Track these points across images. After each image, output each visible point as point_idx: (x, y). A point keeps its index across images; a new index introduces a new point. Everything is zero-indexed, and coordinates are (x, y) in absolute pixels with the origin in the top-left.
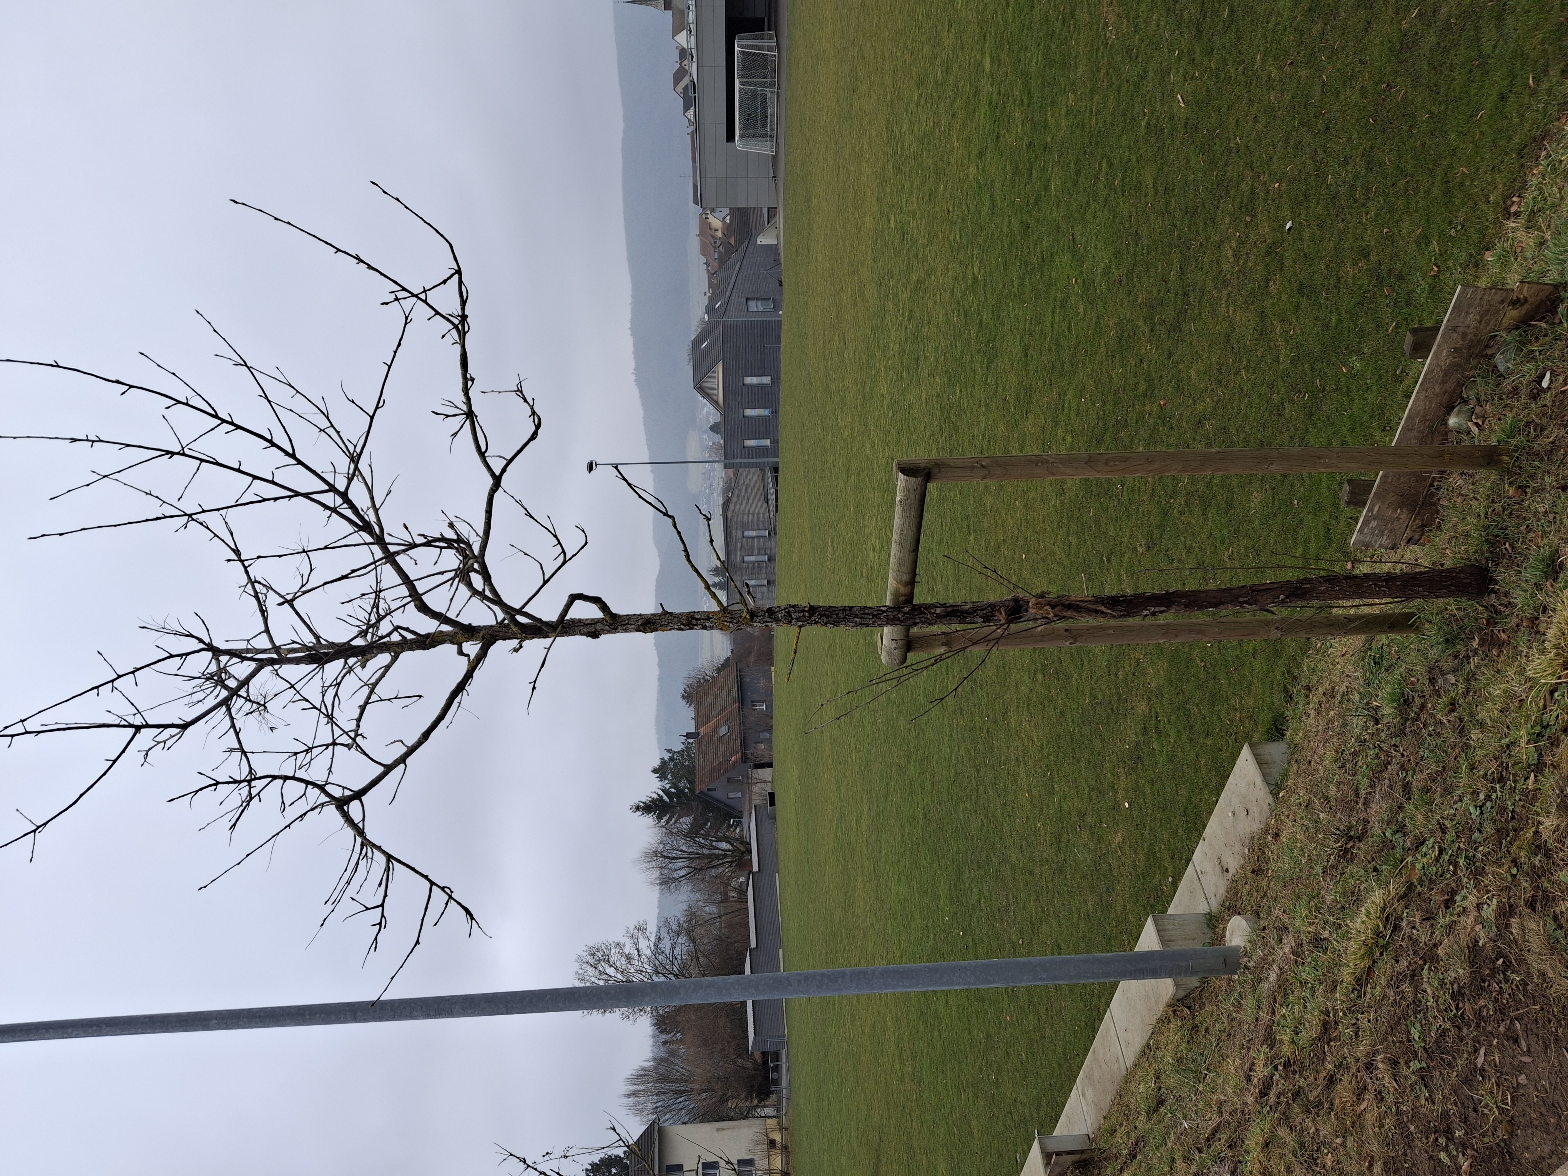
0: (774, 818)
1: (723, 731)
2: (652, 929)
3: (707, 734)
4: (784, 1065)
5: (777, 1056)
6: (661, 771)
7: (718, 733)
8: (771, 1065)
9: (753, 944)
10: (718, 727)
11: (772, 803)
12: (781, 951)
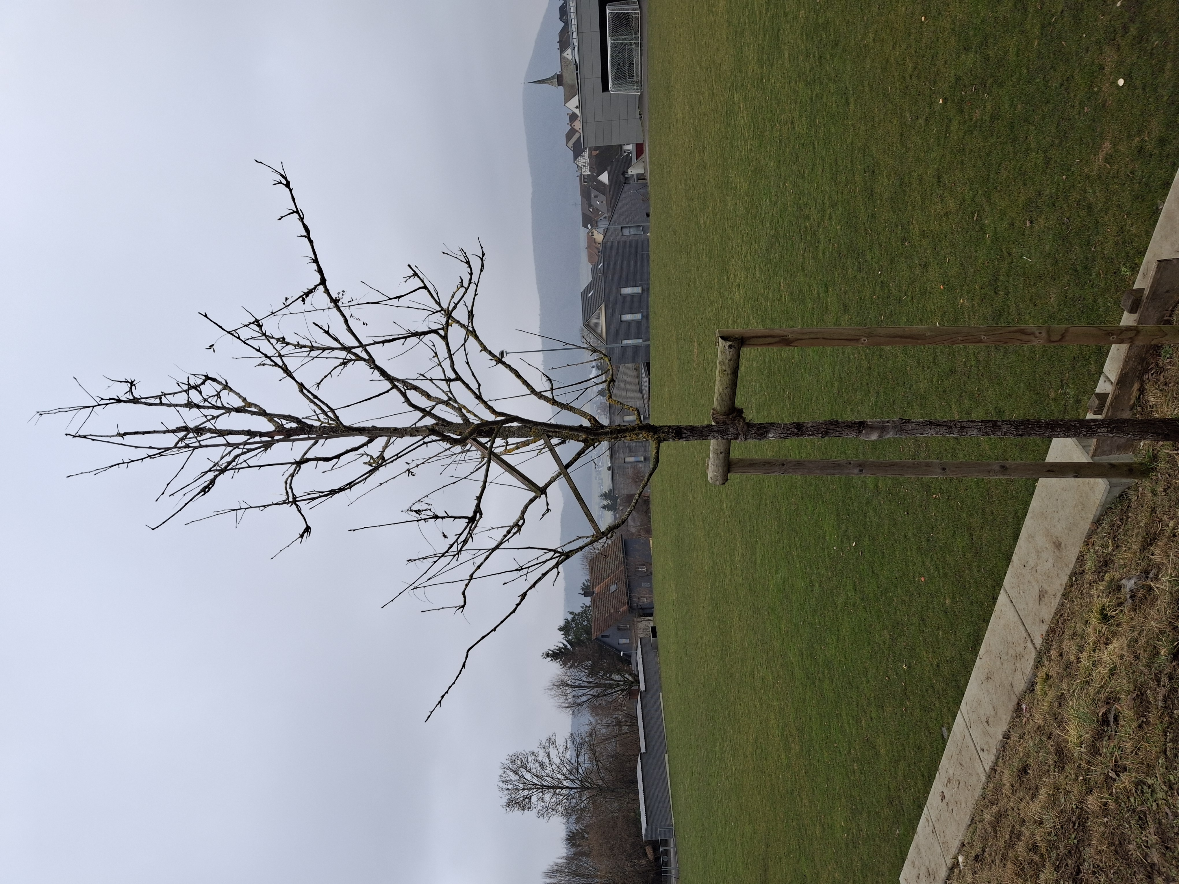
0: (656, 648)
1: (613, 588)
2: (560, 742)
3: (600, 592)
4: (672, 850)
5: (665, 842)
6: (565, 629)
7: (609, 591)
8: (662, 849)
9: (643, 750)
10: (608, 586)
11: (654, 634)
12: (666, 756)
